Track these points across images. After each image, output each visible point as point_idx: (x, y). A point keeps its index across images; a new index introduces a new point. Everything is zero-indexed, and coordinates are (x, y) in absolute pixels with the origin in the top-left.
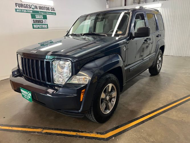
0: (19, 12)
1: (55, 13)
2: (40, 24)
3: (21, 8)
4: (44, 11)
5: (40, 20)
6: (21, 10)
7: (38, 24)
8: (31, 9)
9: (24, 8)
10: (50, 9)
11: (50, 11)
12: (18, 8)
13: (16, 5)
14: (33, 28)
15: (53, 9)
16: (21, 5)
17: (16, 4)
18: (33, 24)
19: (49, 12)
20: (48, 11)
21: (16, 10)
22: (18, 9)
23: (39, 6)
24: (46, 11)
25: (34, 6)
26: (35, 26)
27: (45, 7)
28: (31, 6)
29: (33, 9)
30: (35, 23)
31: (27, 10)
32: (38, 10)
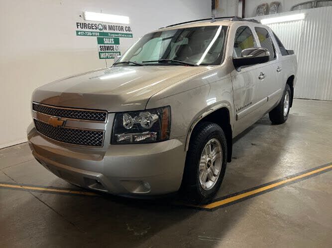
0: (81, 35)
1: (132, 34)
2: (109, 52)
3: (83, 30)
4: (116, 32)
5: (110, 45)
6: (84, 32)
7: (107, 52)
8: (98, 30)
9: (88, 30)
10: (124, 29)
11: (125, 32)
12: (80, 29)
13: (78, 26)
14: (100, 58)
15: (129, 29)
16: (84, 25)
17: (77, 23)
18: (100, 53)
19: (122, 34)
20: (121, 32)
21: (77, 32)
22: (80, 31)
23: (109, 26)
24: (118, 32)
25: (102, 26)
26: (102, 56)
27: (117, 26)
28: (98, 26)
29: (100, 29)
30: (102, 51)
31: (92, 32)
32: (107, 31)
